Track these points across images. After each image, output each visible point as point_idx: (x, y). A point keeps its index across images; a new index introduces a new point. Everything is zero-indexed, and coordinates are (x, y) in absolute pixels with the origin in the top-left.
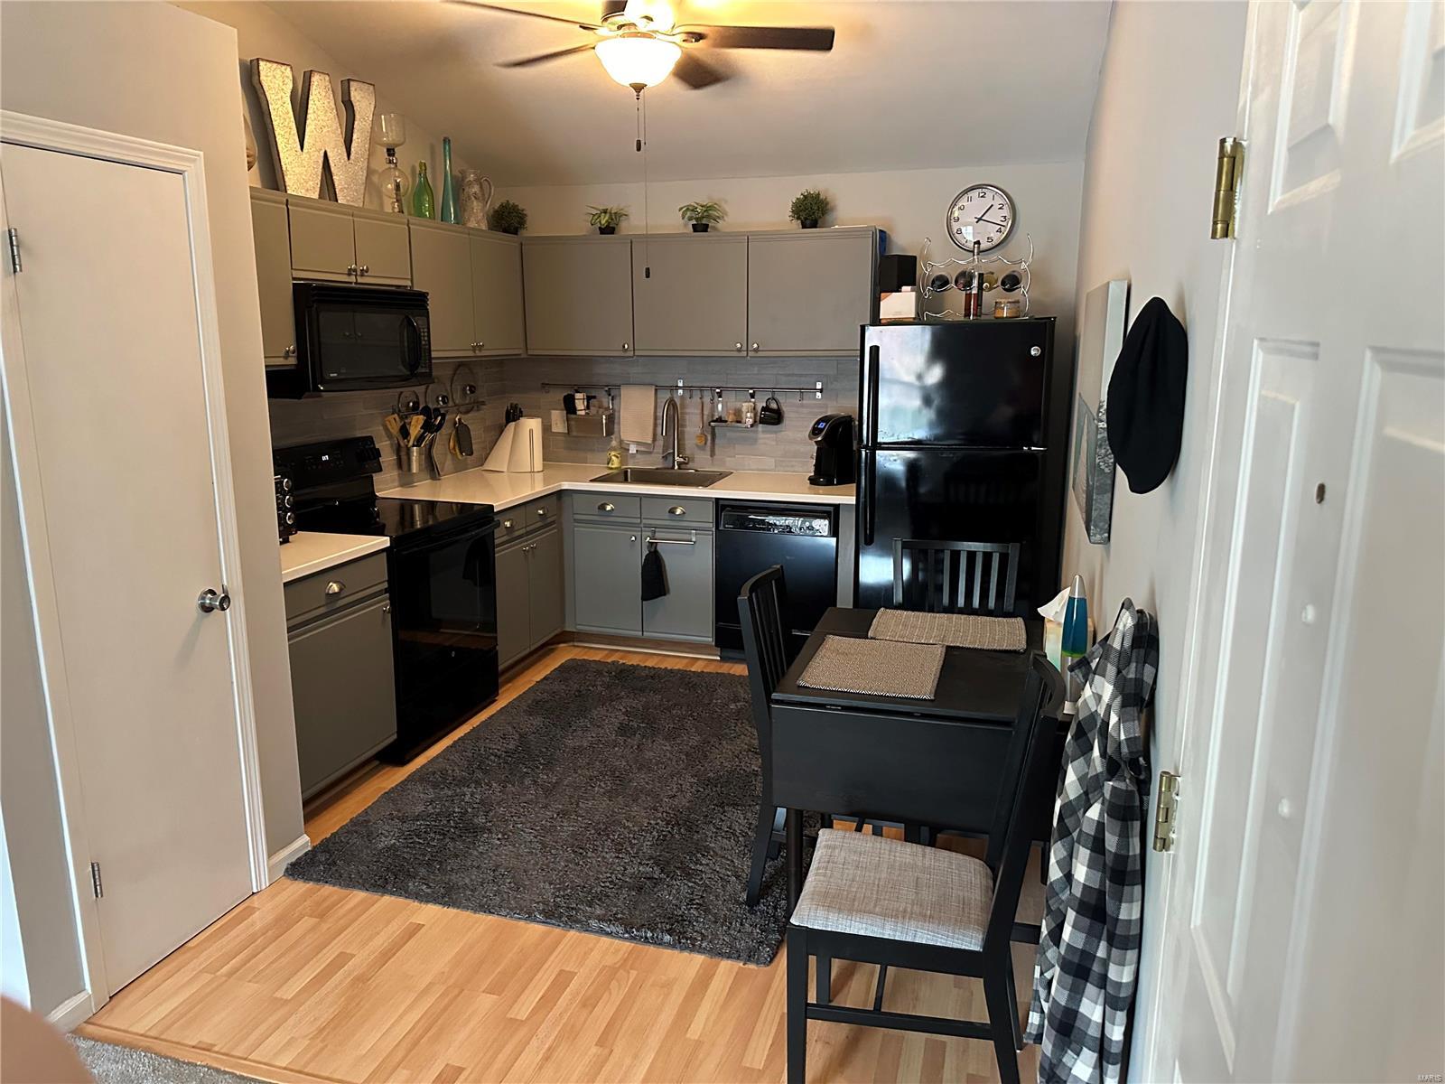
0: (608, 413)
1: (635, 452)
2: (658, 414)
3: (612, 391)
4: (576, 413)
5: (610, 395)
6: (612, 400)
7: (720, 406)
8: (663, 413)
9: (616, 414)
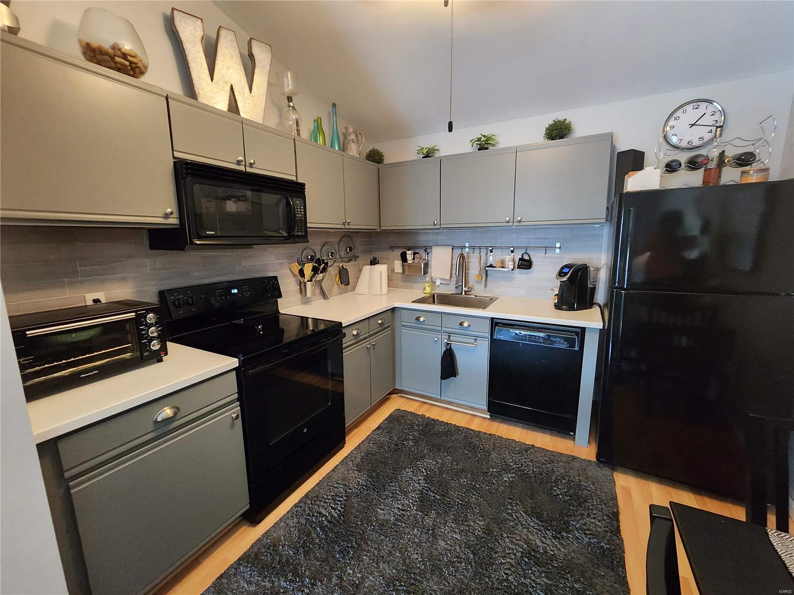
0: (424, 262)
1: (439, 284)
2: (453, 262)
3: (427, 249)
4: (407, 262)
5: (426, 252)
6: (428, 254)
7: (491, 258)
8: (456, 261)
9: (430, 262)
